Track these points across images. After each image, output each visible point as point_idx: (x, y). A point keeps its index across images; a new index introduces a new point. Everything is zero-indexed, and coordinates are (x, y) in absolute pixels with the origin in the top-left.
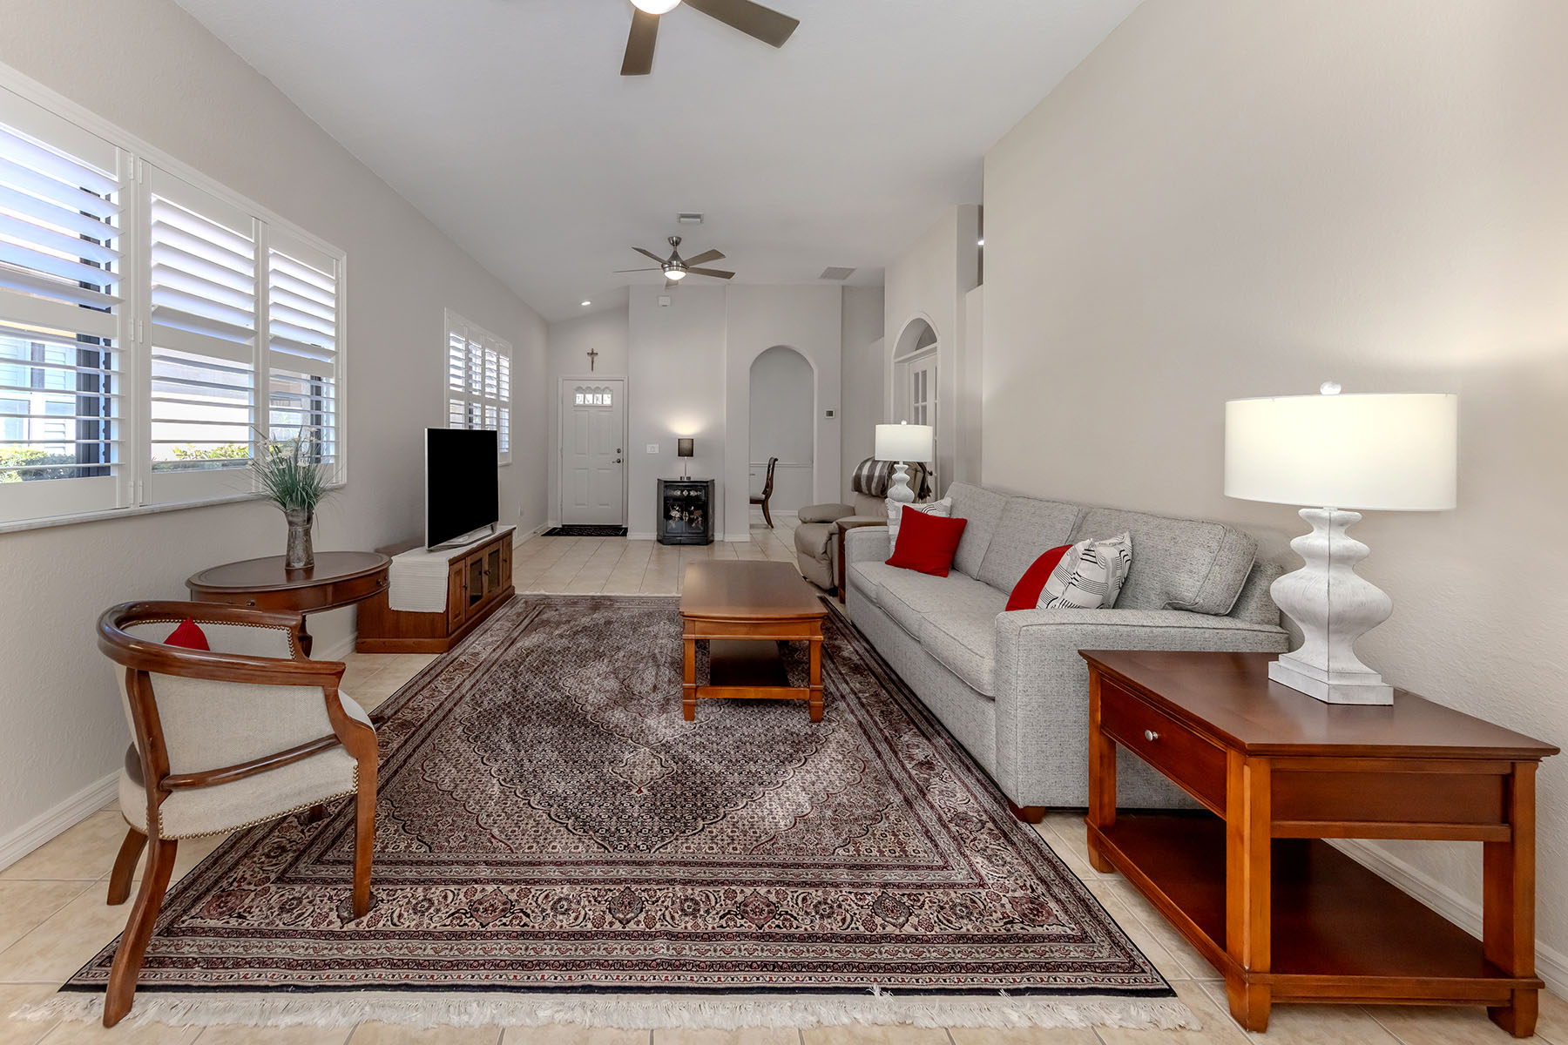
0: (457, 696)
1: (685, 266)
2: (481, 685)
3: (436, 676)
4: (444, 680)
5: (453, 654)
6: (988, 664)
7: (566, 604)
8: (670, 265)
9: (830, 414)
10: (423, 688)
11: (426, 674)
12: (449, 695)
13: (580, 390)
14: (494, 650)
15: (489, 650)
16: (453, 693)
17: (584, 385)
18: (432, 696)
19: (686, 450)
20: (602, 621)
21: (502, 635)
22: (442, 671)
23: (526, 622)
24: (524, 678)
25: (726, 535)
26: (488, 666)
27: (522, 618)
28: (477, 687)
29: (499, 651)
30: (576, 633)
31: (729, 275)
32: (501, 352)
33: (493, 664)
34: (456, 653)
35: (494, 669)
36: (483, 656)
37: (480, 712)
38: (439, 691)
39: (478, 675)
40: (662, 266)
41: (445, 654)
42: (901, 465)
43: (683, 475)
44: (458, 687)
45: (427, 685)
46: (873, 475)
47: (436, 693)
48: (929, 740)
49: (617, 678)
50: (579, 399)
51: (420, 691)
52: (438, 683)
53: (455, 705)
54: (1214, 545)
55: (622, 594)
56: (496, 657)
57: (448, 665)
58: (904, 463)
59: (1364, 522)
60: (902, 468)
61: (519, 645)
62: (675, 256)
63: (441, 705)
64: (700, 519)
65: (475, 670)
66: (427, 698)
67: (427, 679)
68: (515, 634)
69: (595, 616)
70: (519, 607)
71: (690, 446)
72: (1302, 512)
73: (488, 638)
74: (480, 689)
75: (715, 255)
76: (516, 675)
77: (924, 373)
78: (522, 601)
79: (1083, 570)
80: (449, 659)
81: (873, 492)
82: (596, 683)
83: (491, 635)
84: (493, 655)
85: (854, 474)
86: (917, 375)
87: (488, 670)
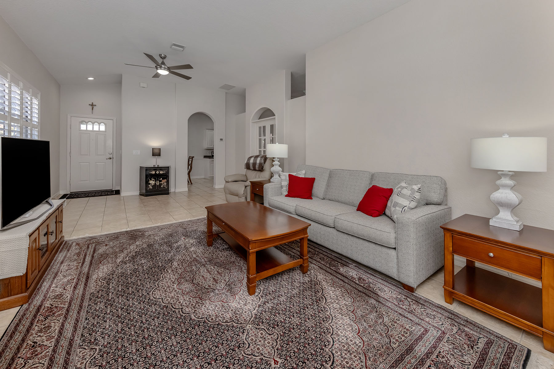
0: (64, 343)
1: (169, 69)
2: (83, 323)
3: (28, 331)
4: (40, 331)
5: (34, 303)
6: (392, 236)
7: (111, 240)
8: (161, 67)
9: (221, 140)
10: (18, 349)
11: (14, 333)
12: (56, 346)
13: (82, 122)
14: (74, 287)
15: (70, 288)
16: (58, 341)
17: (87, 120)
18: (35, 354)
19: (156, 153)
20: (145, 246)
21: (74, 274)
22: (32, 324)
23: (88, 259)
24: (120, 303)
25: (176, 189)
26: (78, 303)
27: (82, 257)
28: (80, 325)
29: (81, 288)
30: (133, 257)
31: (188, 78)
32: (34, 95)
33: (82, 300)
34: (37, 300)
35: (86, 304)
36: (68, 295)
37: (100, 350)
38: (40, 346)
39: (73, 314)
40: (156, 67)
41: (25, 306)
42: (276, 159)
43: (155, 164)
44: (60, 333)
45: (21, 344)
46: (256, 163)
47: (39, 349)
48: (348, 267)
49: (186, 281)
50: (83, 127)
51: (16, 354)
52: (33, 337)
53: (68, 353)
54: (440, 183)
55: (144, 227)
56: (81, 293)
57: (35, 316)
58: (278, 158)
59: (516, 175)
60: (277, 160)
61: (94, 277)
62: (163, 63)
63: (51, 360)
64: (165, 183)
65: (68, 311)
66: (30, 358)
67: (18, 337)
68: (85, 269)
69: (137, 243)
70: (74, 249)
71: (160, 152)
72: (499, 173)
73: (61, 279)
74: (85, 328)
75: (189, 67)
76: (110, 303)
77: (264, 127)
78: (74, 244)
79: (416, 196)
80: (33, 309)
81: (257, 168)
82: (176, 289)
83: (64, 276)
84: (77, 292)
85: (246, 162)
86: (260, 128)
87: (81, 306)
